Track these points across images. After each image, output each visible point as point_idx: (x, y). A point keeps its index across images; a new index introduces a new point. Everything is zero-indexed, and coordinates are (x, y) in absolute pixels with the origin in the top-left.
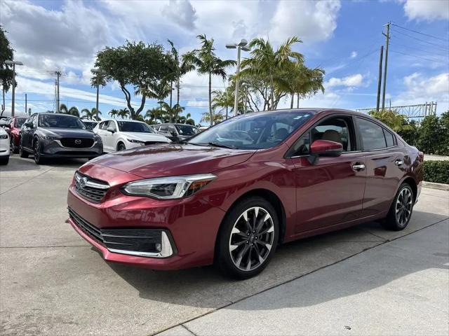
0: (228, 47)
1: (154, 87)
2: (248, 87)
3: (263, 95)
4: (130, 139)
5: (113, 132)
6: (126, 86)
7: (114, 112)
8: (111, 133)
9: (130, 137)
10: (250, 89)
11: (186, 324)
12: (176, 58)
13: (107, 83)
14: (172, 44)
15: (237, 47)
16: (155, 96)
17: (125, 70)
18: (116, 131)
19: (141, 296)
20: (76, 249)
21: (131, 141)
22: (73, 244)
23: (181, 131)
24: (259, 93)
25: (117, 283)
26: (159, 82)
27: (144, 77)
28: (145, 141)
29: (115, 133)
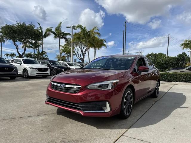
0: (67, 27)
1: (31, 43)
2: (74, 44)
3: (80, 48)
4: (30, 67)
5: (20, 64)
6: (16, 43)
7: (7, 55)
8: (19, 65)
9: (30, 66)
10: (74, 45)
11: (124, 135)
12: (42, 31)
13: (6, 41)
14: (40, 25)
15: (71, 28)
16: (32, 47)
17: (16, 35)
18: (22, 64)
19: (97, 128)
20: (51, 115)
21: (31, 68)
22: (46, 113)
23: (52, 63)
24: (78, 47)
25: (84, 126)
26: (33, 41)
27: (25, 39)
28: (37, 68)
29: (22, 65)
